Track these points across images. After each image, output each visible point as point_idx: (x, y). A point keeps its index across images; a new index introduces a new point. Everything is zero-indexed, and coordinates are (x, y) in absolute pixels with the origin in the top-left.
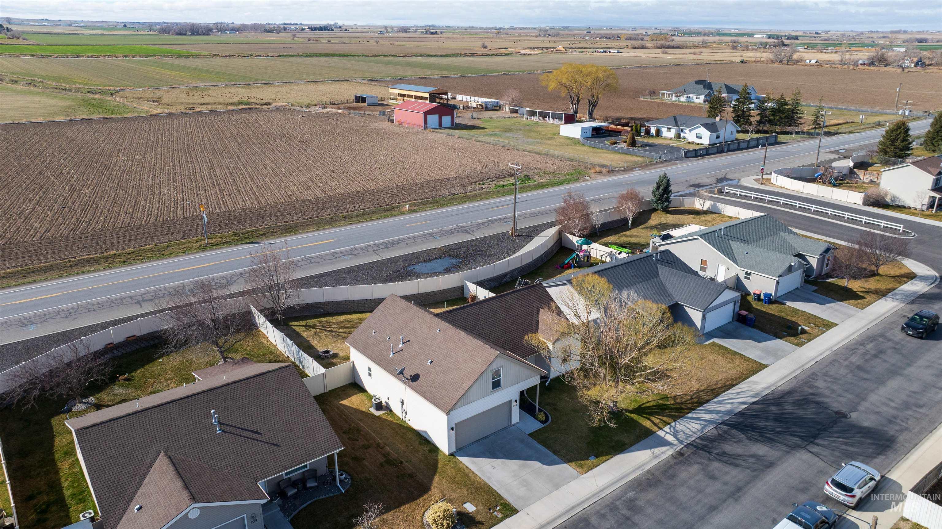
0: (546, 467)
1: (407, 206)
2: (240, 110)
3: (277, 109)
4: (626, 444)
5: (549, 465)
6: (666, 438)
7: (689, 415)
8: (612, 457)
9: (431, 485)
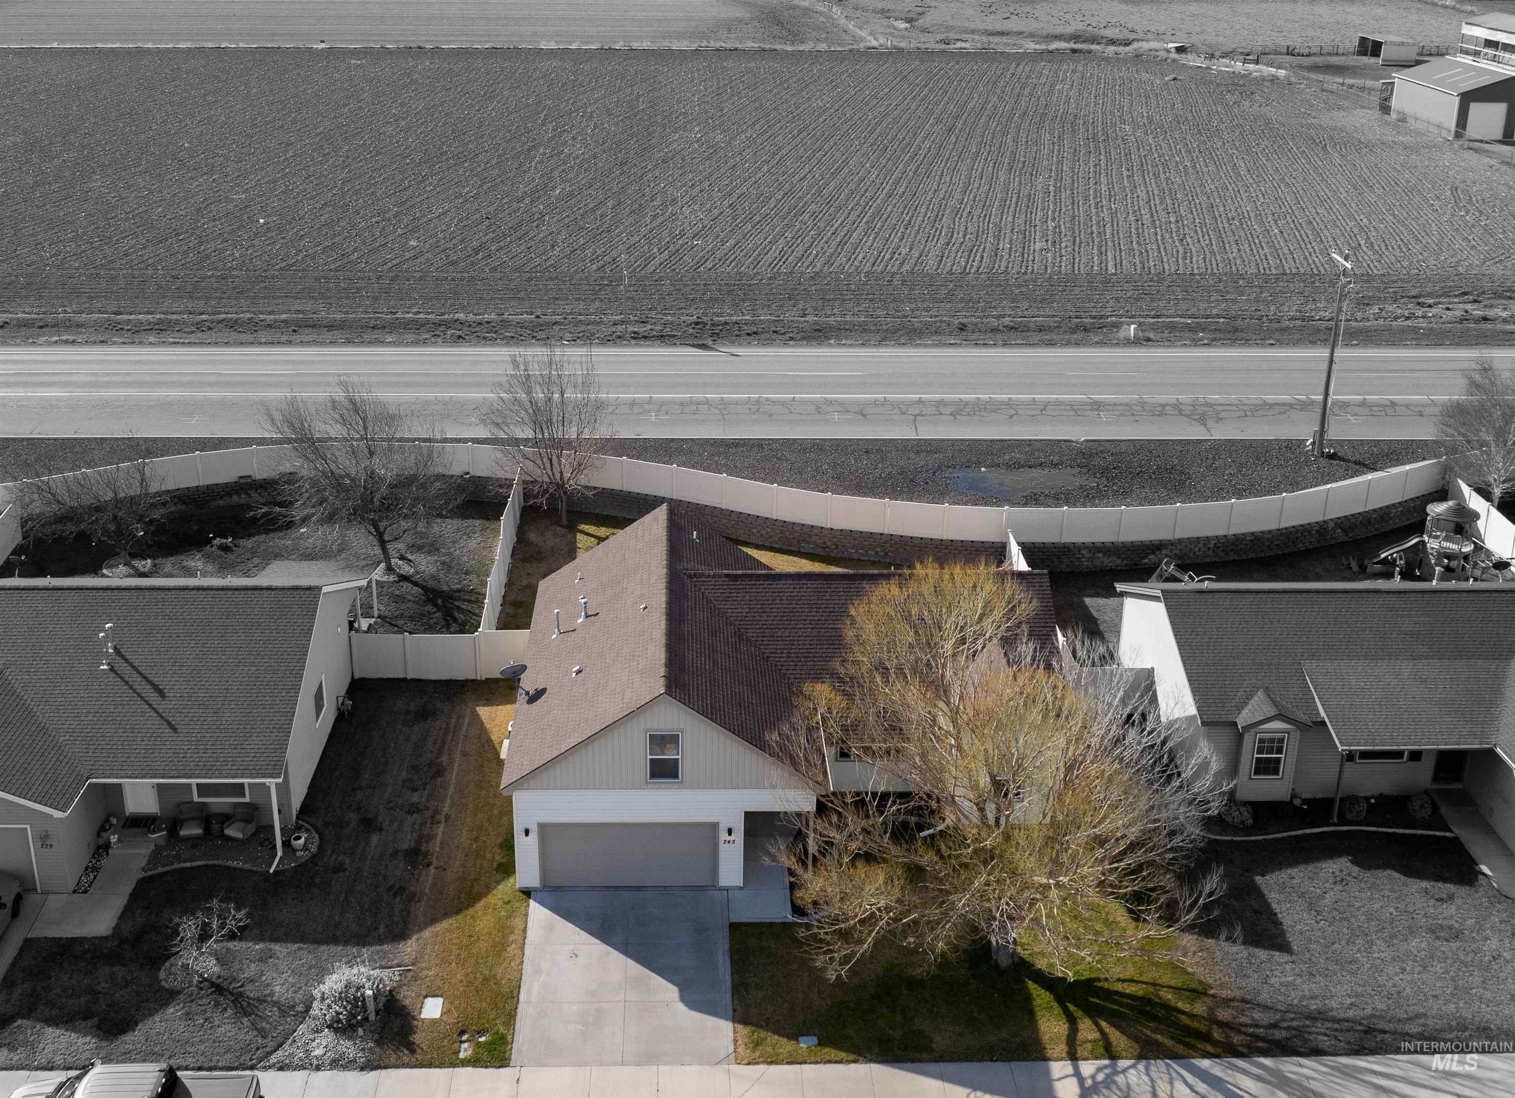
0: (681, 1006)
1: (1133, 327)
2: (1052, 52)
3: (1137, 56)
4: (930, 1050)
5: (690, 1008)
6: (1058, 1085)
7: (1205, 1063)
8: (855, 1061)
9: (420, 930)
